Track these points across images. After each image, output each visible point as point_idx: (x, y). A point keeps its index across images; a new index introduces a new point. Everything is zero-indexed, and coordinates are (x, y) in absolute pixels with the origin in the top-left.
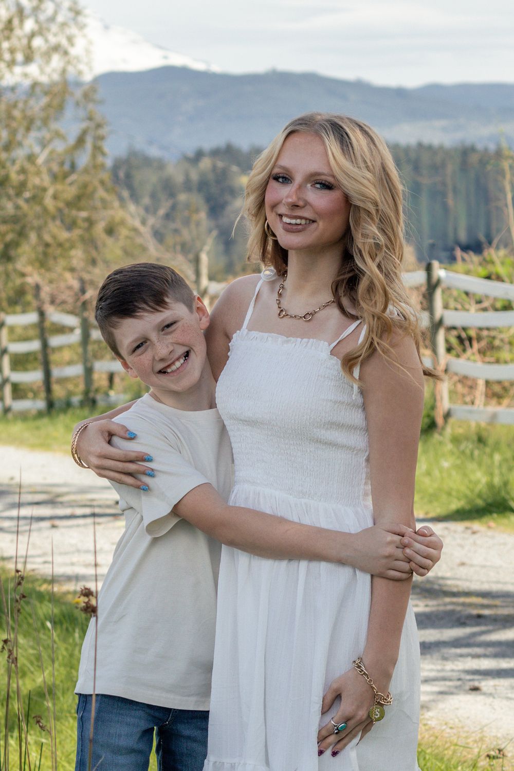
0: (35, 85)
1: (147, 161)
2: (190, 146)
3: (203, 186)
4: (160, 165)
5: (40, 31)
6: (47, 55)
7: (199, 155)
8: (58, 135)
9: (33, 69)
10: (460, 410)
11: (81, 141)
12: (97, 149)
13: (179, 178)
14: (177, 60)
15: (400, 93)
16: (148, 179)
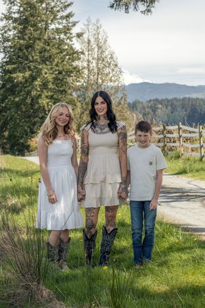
0: (113, 87)
1: (139, 102)
2: (148, 99)
3: (151, 107)
4: (142, 103)
5: (114, 76)
6: (115, 81)
7: (151, 101)
8: (117, 97)
9: (112, 84)
10: (185, 153)
11: (122, 98)
12: (125, 100)
13: (146, 106)
14: (146, 81)
15: (193, 87)
16: (139, 106)
